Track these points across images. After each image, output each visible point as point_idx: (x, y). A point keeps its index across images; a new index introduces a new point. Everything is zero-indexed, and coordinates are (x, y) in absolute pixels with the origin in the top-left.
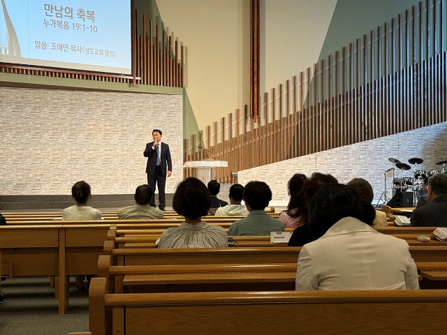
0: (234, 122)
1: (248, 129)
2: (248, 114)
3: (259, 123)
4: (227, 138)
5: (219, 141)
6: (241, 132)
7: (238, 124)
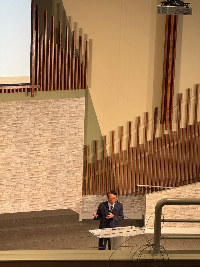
0: (142, 127)
1: (158, 135)
2: (159, 118)
3: (171, 128)
4: (133, 145)
5: (124, 148)
6: (150, 138)
7: (146, 128)
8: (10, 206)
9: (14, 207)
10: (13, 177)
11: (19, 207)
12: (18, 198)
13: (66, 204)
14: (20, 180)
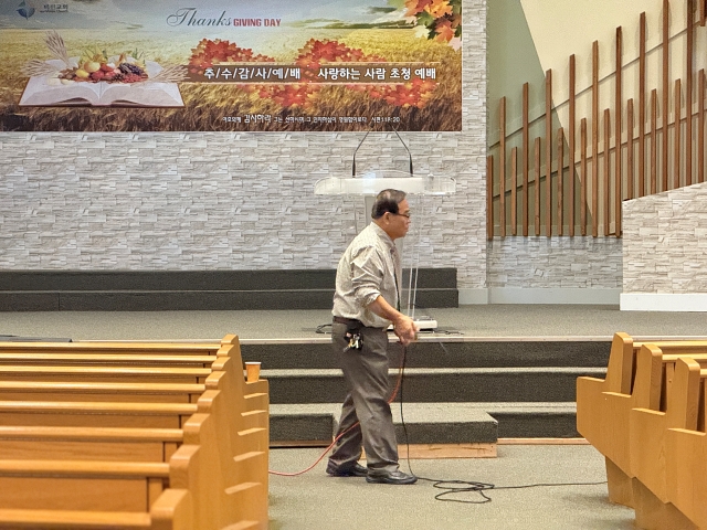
5: (606, 103)
8: (281, 250)
9: (291, 256)
10: (286, 174)
11: (306, 255)
12: (302, 232)
13: (440, 255)
14: (305, 181)
